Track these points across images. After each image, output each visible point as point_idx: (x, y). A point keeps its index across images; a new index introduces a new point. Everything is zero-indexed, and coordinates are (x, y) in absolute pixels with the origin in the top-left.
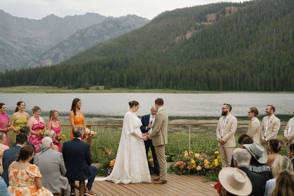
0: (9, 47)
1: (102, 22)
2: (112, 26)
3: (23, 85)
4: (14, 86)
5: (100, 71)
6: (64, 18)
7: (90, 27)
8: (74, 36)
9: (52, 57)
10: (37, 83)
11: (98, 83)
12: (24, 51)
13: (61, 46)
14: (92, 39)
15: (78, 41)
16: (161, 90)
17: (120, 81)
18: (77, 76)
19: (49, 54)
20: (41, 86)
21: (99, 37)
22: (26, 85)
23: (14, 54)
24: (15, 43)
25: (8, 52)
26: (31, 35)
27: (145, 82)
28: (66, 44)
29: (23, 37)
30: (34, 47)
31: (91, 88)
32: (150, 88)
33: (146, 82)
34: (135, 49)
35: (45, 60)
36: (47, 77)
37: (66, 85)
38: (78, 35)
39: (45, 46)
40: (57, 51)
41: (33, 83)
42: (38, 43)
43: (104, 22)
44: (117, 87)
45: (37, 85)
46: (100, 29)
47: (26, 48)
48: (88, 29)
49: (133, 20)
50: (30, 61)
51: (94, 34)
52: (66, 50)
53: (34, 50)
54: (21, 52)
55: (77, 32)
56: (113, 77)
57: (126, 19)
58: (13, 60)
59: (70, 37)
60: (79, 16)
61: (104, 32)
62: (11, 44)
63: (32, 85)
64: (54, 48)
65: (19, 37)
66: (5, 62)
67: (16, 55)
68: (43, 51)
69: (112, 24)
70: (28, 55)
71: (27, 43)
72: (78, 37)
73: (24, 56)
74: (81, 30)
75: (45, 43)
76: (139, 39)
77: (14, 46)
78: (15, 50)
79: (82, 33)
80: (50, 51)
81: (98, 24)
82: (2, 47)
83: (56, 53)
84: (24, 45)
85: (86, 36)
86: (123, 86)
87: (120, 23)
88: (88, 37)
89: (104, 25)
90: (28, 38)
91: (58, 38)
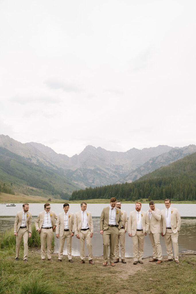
0: (103, 172)
1: (169, 151)
2: (176, 154)
3: (96, 198)
4: (89, 199)
6: (142, 150)
7: (160, 156)
8: (148, 163)
9: (132, 178)
11: (146, 197)
12: (114, 174)
13: (138, 170)
14: (161, 164)
15: (151, 166)
17: (160, 194)
19: (130, 176)
20: (106, 199)
21: (166, 163)
23: (107, 177)
24: (108, 169)
25: (103, 175)
26: (119, 163)
27: (178, 195)
28: (142, 168)
29: (114, 165)
30: (121, 171)
33: (180, 195)
34: (184, 170)
35: (127, 180)
38: (151, 162)
39: (129, 171)
40: (136, 173)
41: (102, 197)
42: (123, 168)
43: (170, 151)
44: (158, 199)
45: (104, 199)
46: (167, 157)
47: (115, 172)
48: (158, 157)
50: (117, 182)
51: (162, 161)
52: (142, 173)
53: (121, 173)
54: (112, 175)
55: (150, 160)
57: (186, 148)
58: (106, 181)
59: (145, 164)
60: (153, 148)
61: (170, 159)
62: (105, 170)
64: (133, 172)
65: (111, 165)
66: (100, 183)
67: (108, 177)
68: (127, 174)
69: (176, 153)
70: (116, 177)
71: (116, 169)
72: (151, 163)
73: (114, 178)
74: (153, 158)
75: (128, 169)
76: (188, 163)
77: (107, 171)
78: (108, 174)
79: (154, 160)
80: (131, 174)
81: (166, 153)
82: (99, 172)
83: (135, 175)
84: (114, 170)
85: (156, 162)
86: (162, 198)
87: (182, 151)
88: (158, 163)
89: (170, 153)
90: (117, 165)
91: (138, 164)
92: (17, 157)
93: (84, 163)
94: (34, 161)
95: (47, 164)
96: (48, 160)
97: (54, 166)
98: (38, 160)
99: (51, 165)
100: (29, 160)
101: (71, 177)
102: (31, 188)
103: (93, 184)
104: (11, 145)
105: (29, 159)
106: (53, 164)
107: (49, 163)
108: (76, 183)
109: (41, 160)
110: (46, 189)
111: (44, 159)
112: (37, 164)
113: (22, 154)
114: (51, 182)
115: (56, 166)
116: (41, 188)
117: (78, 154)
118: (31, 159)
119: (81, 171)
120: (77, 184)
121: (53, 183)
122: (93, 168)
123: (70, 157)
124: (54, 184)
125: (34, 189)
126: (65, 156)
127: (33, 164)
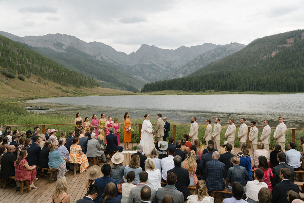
0: (158, 67)
1: (214, 49)
2: (221, 51)
5: (212, 80)
6: (190, 47)
7: (207, 52)
8: (196, 59)
9: (183, 72)
10: (173, 88)
11: (211, 88)
13: (188, 65)
14: (208, 60)
15: (199, 62)
16: (253, 92)
17: (225, 86)
18: (197, 84)
19: (181, 70)
21: (212, 59)
22: (167, 90)
23: (160, 71)
24: (161, 65)
25: (157, 70)
26: (171, 59)
27: (241, 87)
28: (192, 63)
29: (166, 61)
30: (172, 66)
31: (206, 91)
32: (245, 91)
33: (243, 87)
34: (236, 65)
35: (179, 74)
36: (179, 85)
37: (191, 89)
38: (199, 58)
39: (179, 66)
40: (186, 68)
42: (174, 64)
43: (215, 48)
44: (223, 90)
45: (173, 90)
46: (213, 53)
47: (167, 67)
48: (205, 53)
49: (235, 46)
50: (170, 75)
51: (209, 57)
52: (191, 67)
53: (172, 68)
54: (165, 70)
55: (198, 56)
56: (221, 84)
57: (230, 46)
58: (160, 75)
59: (194, 60)
60: (199, 45)
61: (216, 55)
62: (159, 65)
63: (170, 90)
64: (184, 66)
65: (164, 61)
66: (155, 76)
67: (162, 71)
68: (178, 69)
70: (169, 71)
71: (168, 64)
72: (198, 59)
73: (167, 72)
74: (201, 55)
75: (179, 64)
76: (238, 59)
77: (161, 66)
78: (162, 69)
79: (201, 56)
80: (182, 69)
81: (211, 50)
82: (154, 67)
83: (185, 70)
84: (166, 65)
85: (203, 58)
86: (227, 89)
87: (226, 48)
88: (205, 59)
89: (215, 50)
90: (169, 61)
91: (186, 60)
92: (85, 55)
93: (141, 59)
94: (98, 58)
95: (110, 60)
96: (110, 57)
97: (115, 62)
98: (102, 58)
99: (113, 61)
100: (95, 58)
101: (131, 72)
102: (101, 81)
103: (149, 77)
104: (78, 44)
105: (94, 56)
106: (114, 60)
107: (111, 60)
108: (135, 76)
109: (104, 57)
110: (114, 82)
111: (107, 57)
112: (102, 61)
113: (88, 52)
114: (115, 76)
115: (117, 63)
116: (109, 81)
117: (135, 52)
118: (96, 57)
119: (139, 66)
120: (136, 78)
121: (117, 77)
122: (148, 64)
123: (128, 54)
124: (119, 78)
125: (104, 82)
126: (124, 54)
127: (98, 60)
